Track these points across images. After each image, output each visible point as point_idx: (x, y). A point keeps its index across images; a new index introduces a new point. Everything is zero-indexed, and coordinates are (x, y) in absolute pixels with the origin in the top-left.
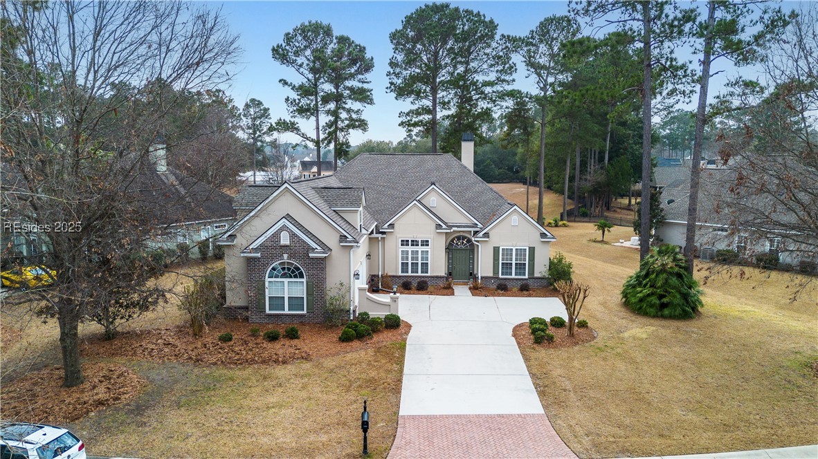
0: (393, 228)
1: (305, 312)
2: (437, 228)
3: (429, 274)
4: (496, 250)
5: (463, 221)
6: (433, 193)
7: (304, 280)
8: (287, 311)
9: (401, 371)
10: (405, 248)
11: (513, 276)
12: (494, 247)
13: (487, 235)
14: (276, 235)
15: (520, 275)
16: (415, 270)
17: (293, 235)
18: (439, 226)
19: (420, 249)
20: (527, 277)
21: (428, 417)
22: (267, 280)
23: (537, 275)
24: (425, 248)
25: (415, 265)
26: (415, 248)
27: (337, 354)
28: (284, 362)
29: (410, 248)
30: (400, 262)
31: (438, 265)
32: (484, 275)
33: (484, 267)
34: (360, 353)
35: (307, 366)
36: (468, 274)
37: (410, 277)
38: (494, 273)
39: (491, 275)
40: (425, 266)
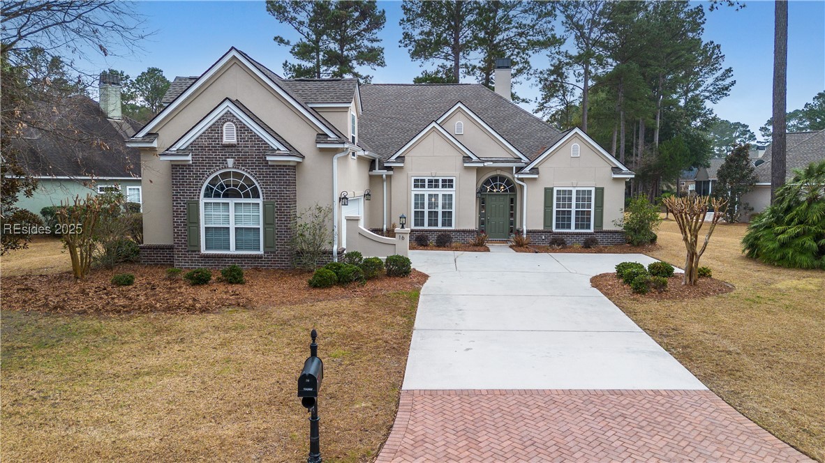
0: (403, 162)
1: (261, 252)
2: (464, 162)
3: (453, 228)
4: (549, 192)
5: (503, 154)
6: (459, 115)
7: (260, 201)
8: (233, 251)
9: (410, 326)
10: (420, 191)
11: (573, 230)
12: (546, 189)
13: (535, 170)
14: (216, 129)
15: (582, 228)
16: (433, 222)
17: (242, 128)
18: (467, 159)
19: (440, 192)
20: (592, 230)
21: (461, 394)
22: (203, 201)
23: (605, 228)
24: (447, 191)
25: (433, 215)
26: (433, 191)
27: (302, 302)
29: (426, 192)
30: (413, 210)
31: (466, 217)
32: (530, 229)
33: (531, 216)
35: (243, 316)
36: (507, 229)
37: (426, 231)
38: (545, 226)
39: (541, 228)
40: (447, 216)
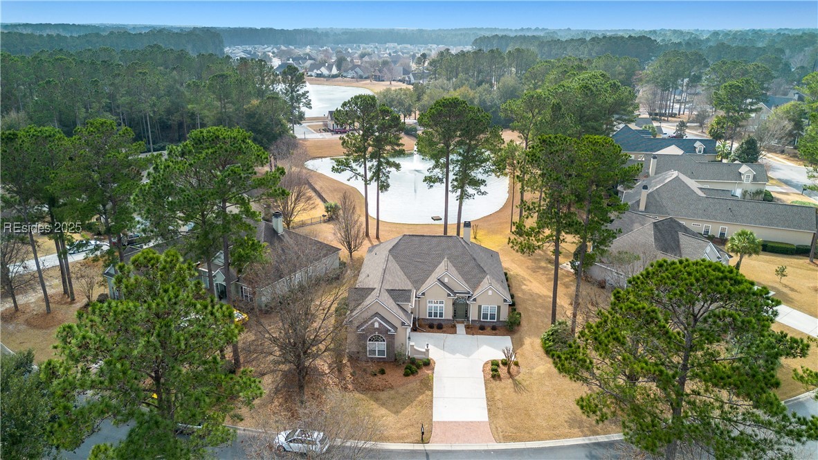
0: (424, 295)
1: (385, 356)
2: (448, 296)
3: (443, 318)
4: (480, 307)
5: (463, 289)
6: (446, 275)
7: (385, 343)
8: (377, 356)
9: (432, 395)
10: (430, 305)
11: (489, 320)
13: (475, 300)
14: (373, 324)
15: (492, 319)
16: (436, 316)
17: (380, 324)
19: (439, 305)
20: (496, 321)
22: (368, 342)
23: (501, 320)
25: (436, 313)
26: (436, 305)
27: (403, 385)
28: (383, 391)
29: (433, 305)
30: (428, 311)
31: (448, 314)
32: (473, 319)
33: (473, 315)
34: (413, 382)
36: (464, 316)
37: (433, 319)
39: (477, 319)
40: (441, 315)
